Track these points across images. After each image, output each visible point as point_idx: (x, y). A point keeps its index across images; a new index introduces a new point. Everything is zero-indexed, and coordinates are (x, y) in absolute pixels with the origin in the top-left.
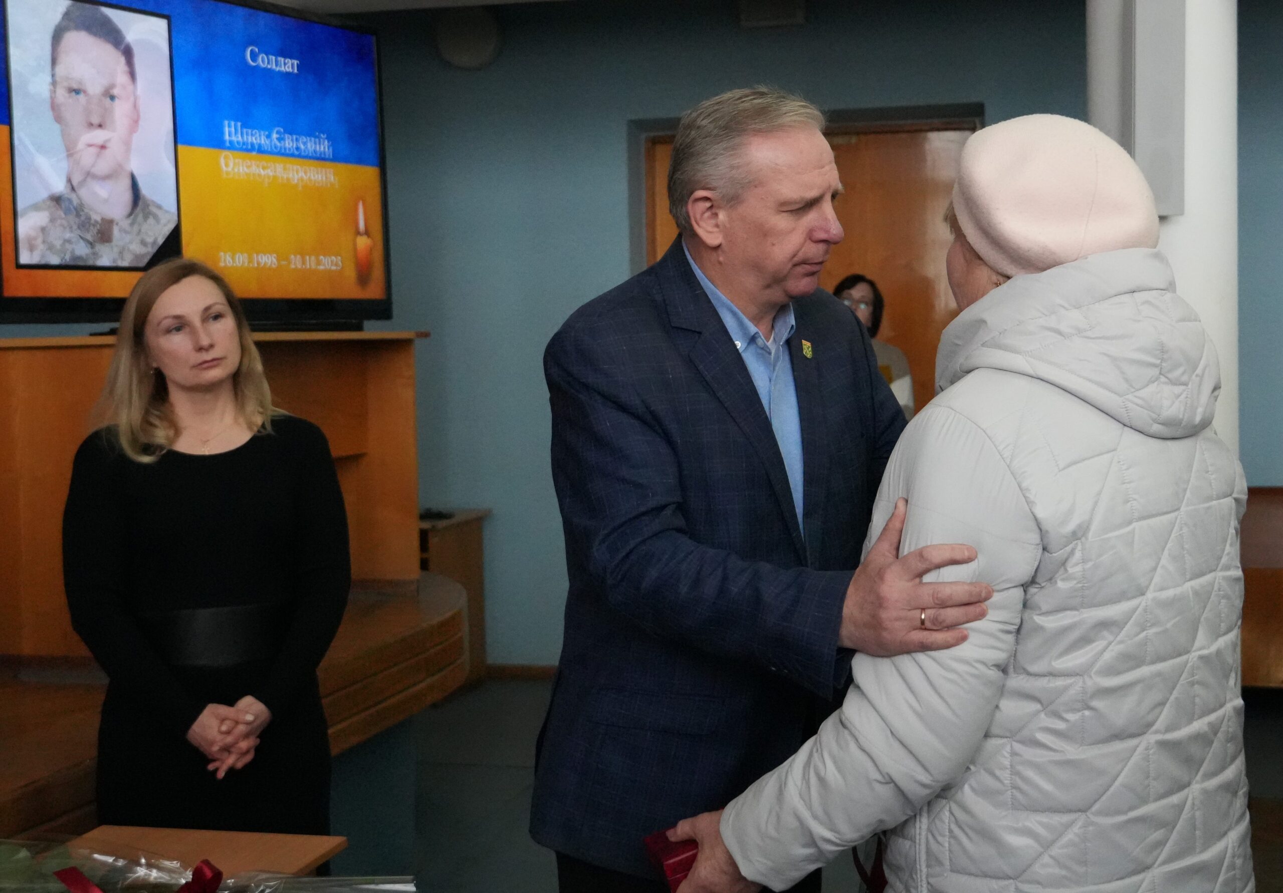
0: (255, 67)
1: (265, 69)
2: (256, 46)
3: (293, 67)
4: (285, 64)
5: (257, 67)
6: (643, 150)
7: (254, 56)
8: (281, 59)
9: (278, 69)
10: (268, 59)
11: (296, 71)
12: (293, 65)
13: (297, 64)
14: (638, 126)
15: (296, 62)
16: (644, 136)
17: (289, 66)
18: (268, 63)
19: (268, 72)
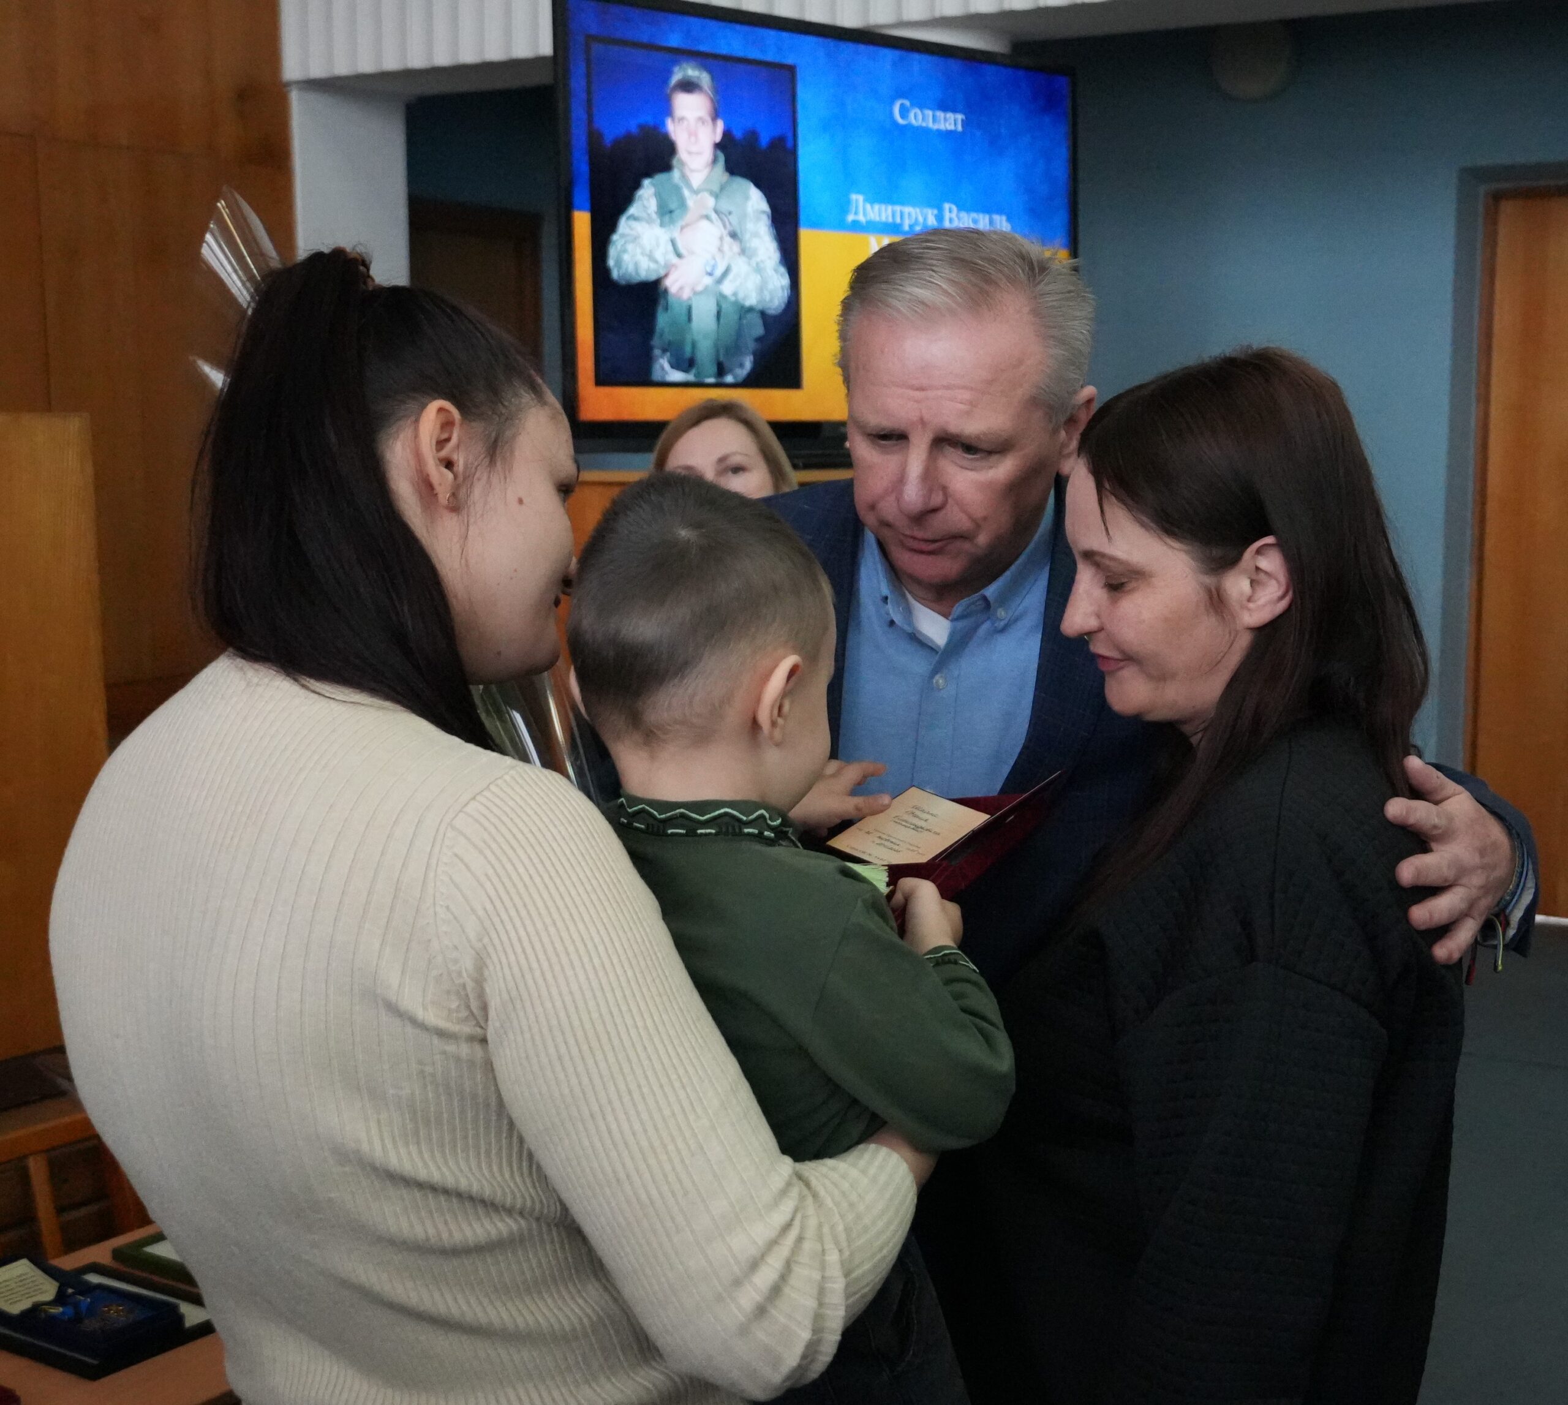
0: (905, 126)
1: (921, 127)
2: (907, 98)
3: (955, 124)
4: (945, 119)
5: (909, 127)
6: (1481, 209)
7: (904, 112)
8: (940, 114)
9: (935, 127)
10: (923, 115)
11: (960, 128)
12: (955, 121)
13: (962, 120)
14: (1473, 175)
15: (960, 117)
16: (1482, 189)
17: (951, 122)
18: (923, 119)
19: (923, 132)
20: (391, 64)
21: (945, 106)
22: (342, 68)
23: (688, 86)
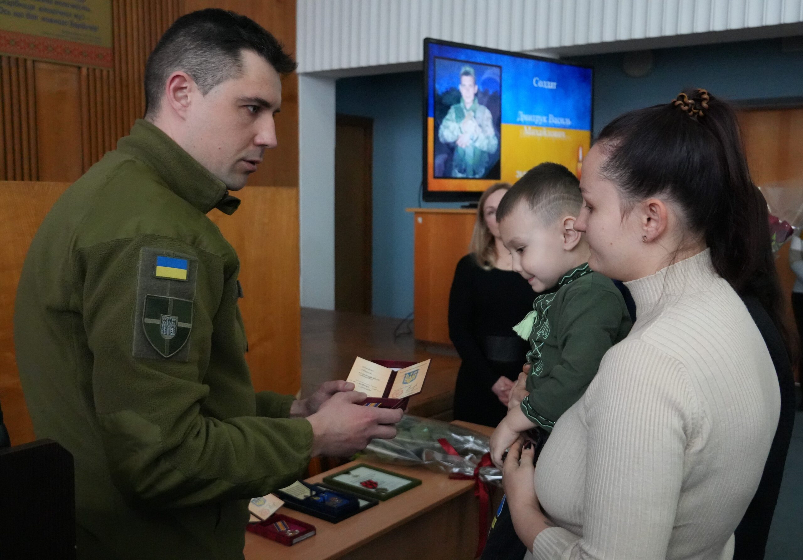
0: (537, 88)
1: (542, 88)
7: (537, 82)
17: (552, 85)
19: (543, 89)
20: (336, 66)
21: (550, 80)
22: (318, 68)
23: (467, 74)
